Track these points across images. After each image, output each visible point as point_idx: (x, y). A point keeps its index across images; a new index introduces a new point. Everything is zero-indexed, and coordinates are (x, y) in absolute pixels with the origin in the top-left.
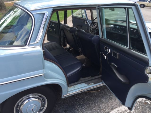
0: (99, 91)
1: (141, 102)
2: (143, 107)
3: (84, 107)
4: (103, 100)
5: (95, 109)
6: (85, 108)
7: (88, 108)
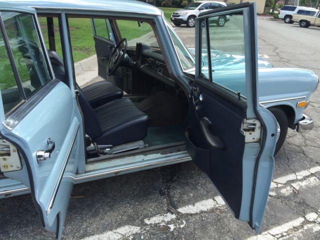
0: (81, 198)
1: (156, 225)
2: (152, 237)
3: (24, 229)
4: (76, 217)
5: (44, 235)
6: (26, 231)
7: (32, 231)
